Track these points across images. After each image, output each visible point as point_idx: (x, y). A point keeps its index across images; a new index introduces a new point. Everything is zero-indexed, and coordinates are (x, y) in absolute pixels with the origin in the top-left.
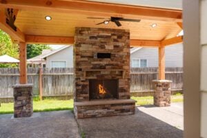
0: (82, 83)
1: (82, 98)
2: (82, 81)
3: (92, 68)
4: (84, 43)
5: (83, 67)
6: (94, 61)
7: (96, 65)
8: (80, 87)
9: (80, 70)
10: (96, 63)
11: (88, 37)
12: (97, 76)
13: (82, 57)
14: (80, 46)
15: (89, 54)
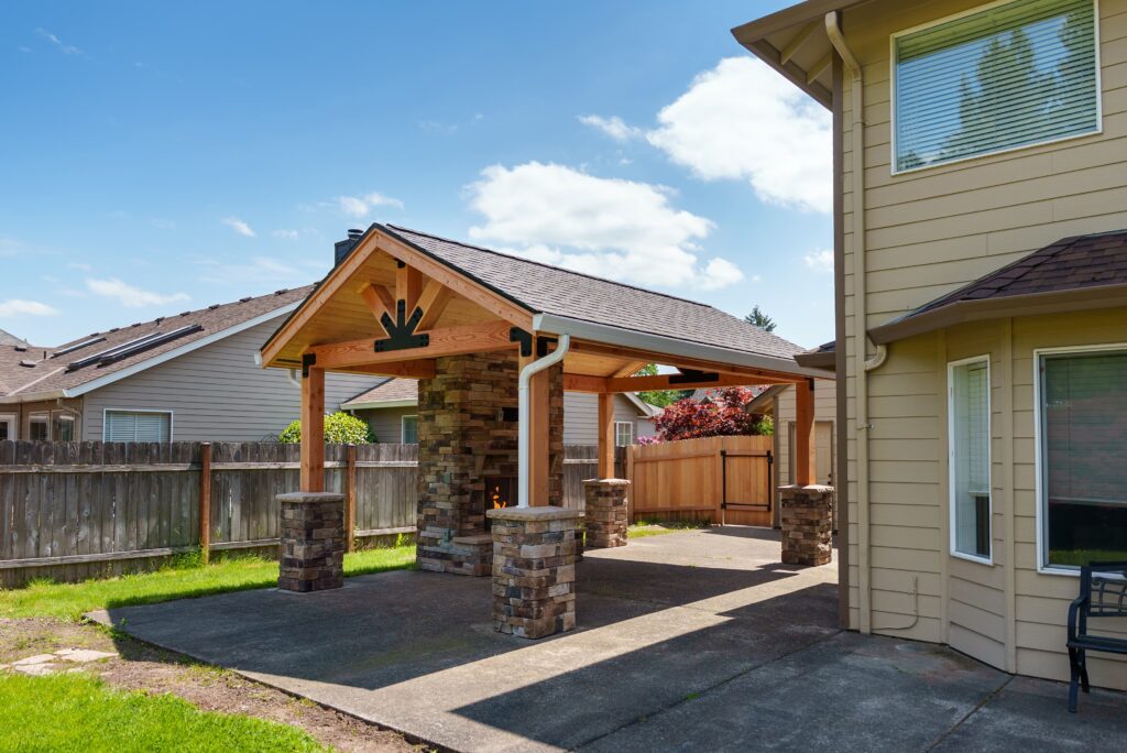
0: (470, 486)
1: (470, 527)
2: (473, 481)
3: (492, 447)
4: (477, 381)
5: (473, 443)
6: (497, 428)
7: (500, 438)
8: (468, 497)
9: (468, 451)
10: (500, 433)
11: (485, 366)
12: (502, 468)
13: (474, 417)
14: (470, 389)
15: (486, 411)
